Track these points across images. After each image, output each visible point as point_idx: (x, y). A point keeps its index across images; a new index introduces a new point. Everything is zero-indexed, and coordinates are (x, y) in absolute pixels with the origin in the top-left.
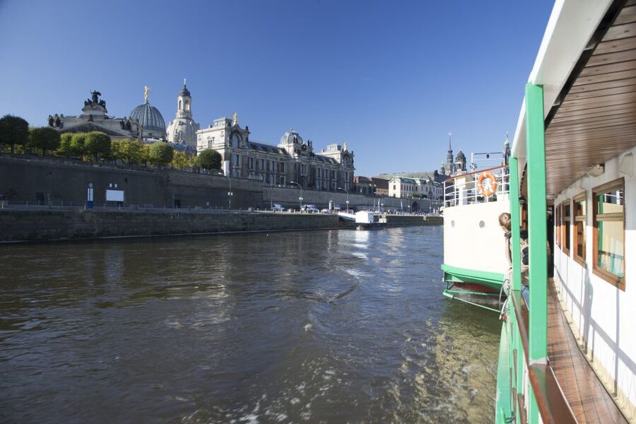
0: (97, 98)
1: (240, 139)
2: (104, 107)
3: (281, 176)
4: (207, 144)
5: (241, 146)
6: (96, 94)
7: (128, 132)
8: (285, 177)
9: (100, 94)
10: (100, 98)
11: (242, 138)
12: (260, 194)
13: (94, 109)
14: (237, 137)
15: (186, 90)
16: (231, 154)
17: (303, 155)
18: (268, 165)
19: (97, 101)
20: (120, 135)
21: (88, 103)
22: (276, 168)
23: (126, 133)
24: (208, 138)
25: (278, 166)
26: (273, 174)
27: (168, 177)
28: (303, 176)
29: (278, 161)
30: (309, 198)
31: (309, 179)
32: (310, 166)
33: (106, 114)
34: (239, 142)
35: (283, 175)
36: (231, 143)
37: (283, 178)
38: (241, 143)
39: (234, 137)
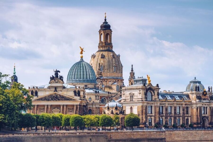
0: (58, 74)
1: (153, 94)
2: (62, 80)
3: (186, 118)
4: (129, 98)
5: (153, 99)
6: (57, 72)
7: (79, 98)
8: (189, 118)
9: (59, 72)
10: (59, 74)
11: (154, 93)
12: (164, 140)
13: (56, 82)
14: (151, 92)
15: (106, 22)
16: (146, 106)
17: (204, 99)
18: (175, 110)
19: (58, 77)
20: (74, 100)
21: (52, 78)
22: (182, 112)
23: (77, 98)
24: (130, 94)
25: (183, 110)
26: (179, 117)
27: (111, 136)
28: (205, 116)
29: (184, 106)
30: (206, 137)
31: (210, 119)
32: (210, 108)
33: (64, 85)
34: (152, 96)
35: (188, 117)
36: (146, 98)
37: (188, 119)
38: (154, 97)
39: (149, 93)
